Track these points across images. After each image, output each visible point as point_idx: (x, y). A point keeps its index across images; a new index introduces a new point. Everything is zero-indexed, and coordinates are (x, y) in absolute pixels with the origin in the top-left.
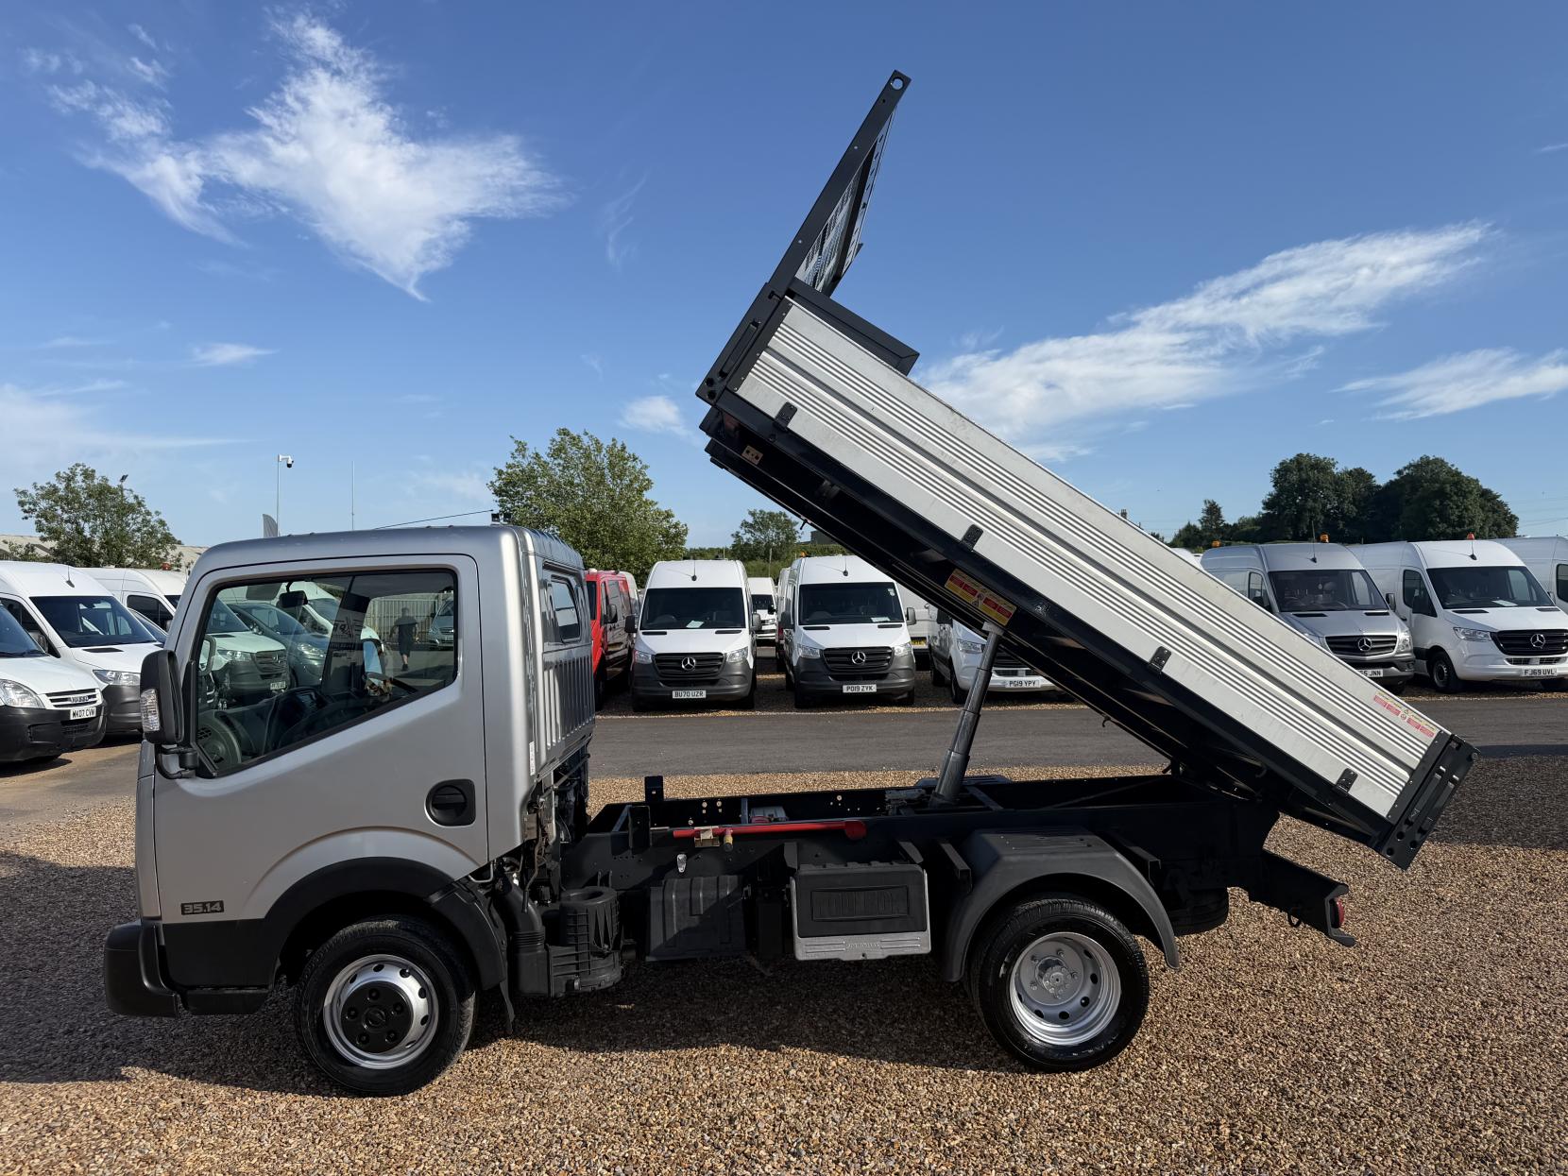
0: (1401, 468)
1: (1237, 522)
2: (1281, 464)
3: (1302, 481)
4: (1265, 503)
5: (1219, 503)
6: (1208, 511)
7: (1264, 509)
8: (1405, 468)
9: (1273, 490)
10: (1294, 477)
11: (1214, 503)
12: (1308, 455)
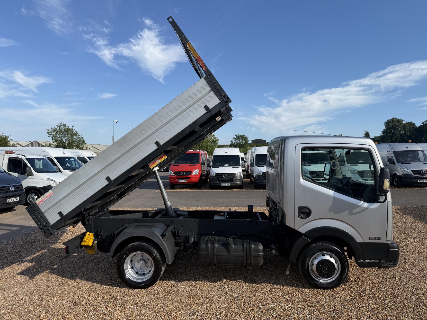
1: (374, 137)
2: (387, 121)
3: (393, 126)
4: (382, 132)
5: (369, 132)
6: (365, 134)
7: (382, 133)
8: (424, 122)
9: (385, 128)
10: (391, 124)
11: (367, 132)
12: (395, 118)
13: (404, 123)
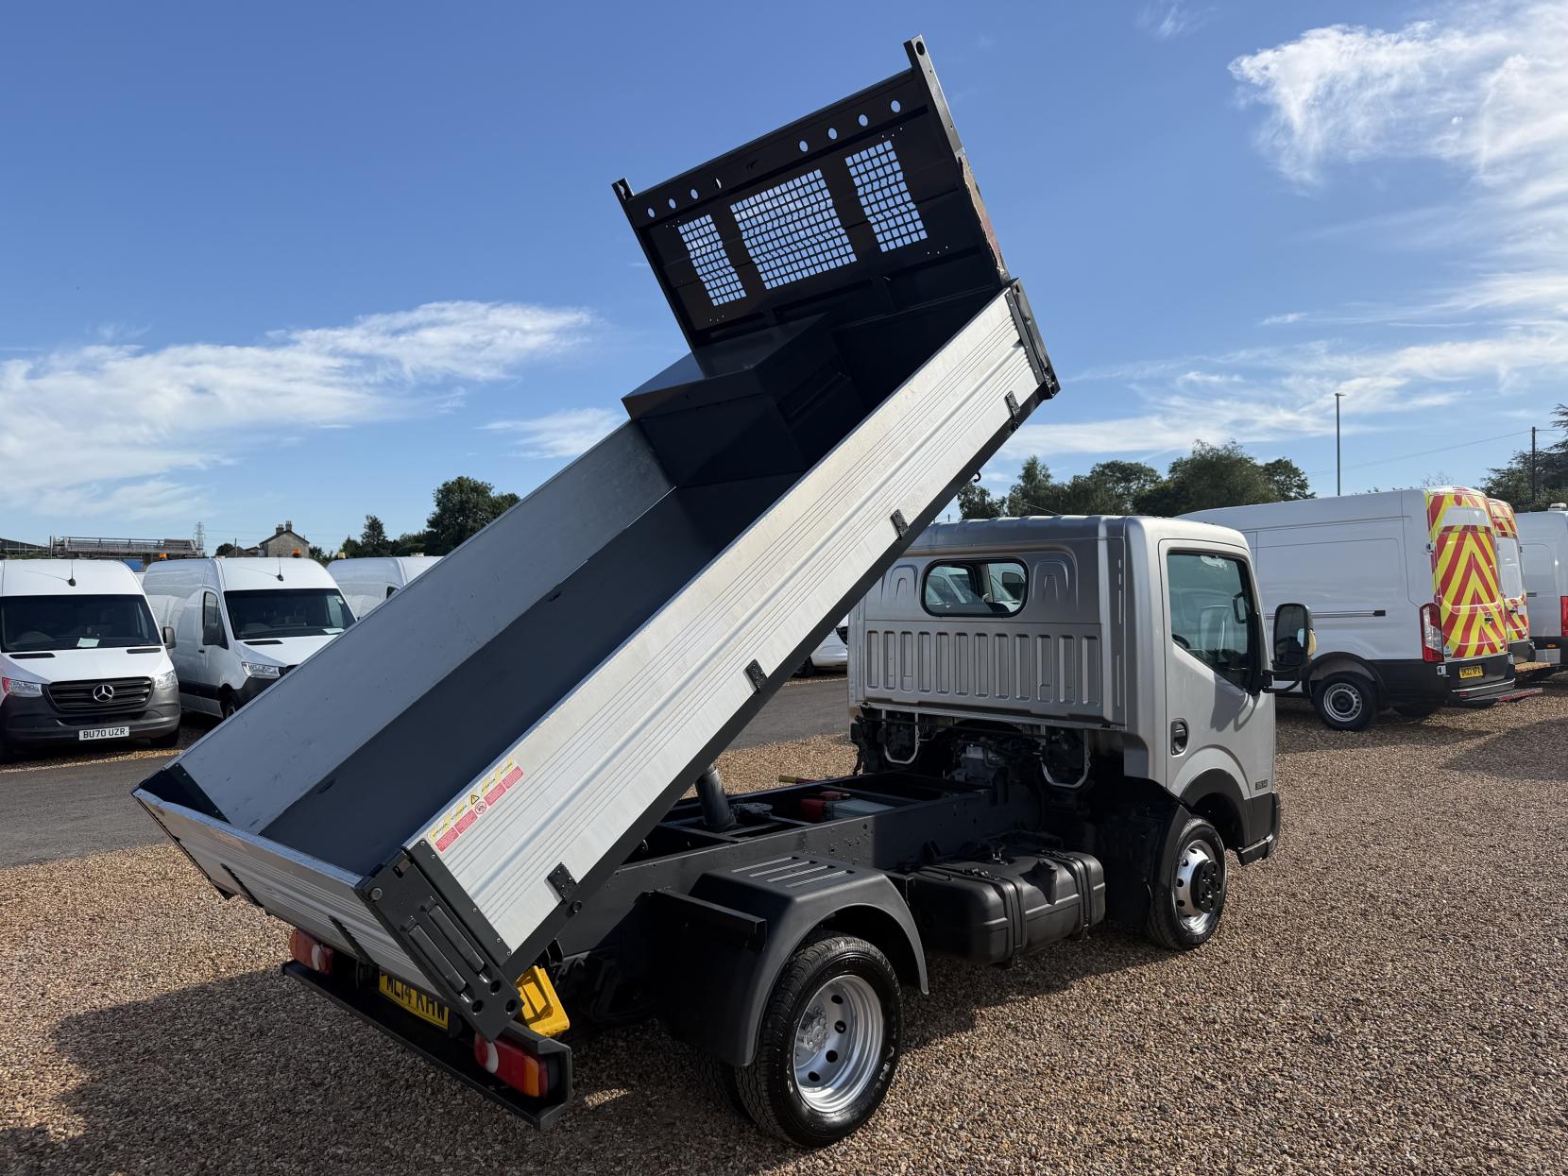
1: (398, 538)
2: (444, 485)
3: (461, 502)
4: (429, 522)
5: (381, 519)
6: (369, 527)
7: (428, 527)
9: (436, 510)
10: (456, 498)
11: (376, 520)
12: (467, 478)
13: (492, 496)
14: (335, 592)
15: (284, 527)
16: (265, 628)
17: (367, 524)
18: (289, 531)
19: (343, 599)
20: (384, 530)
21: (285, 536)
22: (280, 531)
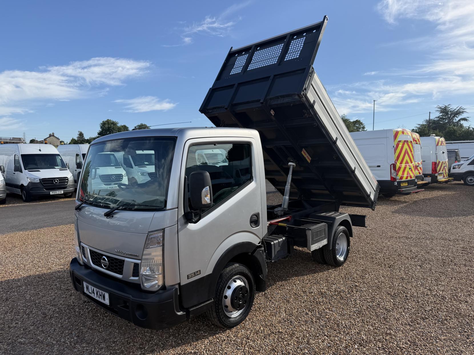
0: (136, 126)
1: (88, 138)
2: (103, 122)
3: (109, 128)
4: (98, 133)
5: (83, 132)
6: (79, 134)
7: (98, 135)
8: (137, 126)
9: (100, 130)
10: (107, 126)
11: (81, 132)
12: (110, 120)
13: (118, 125)
14: (58, 155)
15: (52, 134)
16: (35, 166)
17: (78, 133)
18: (53, 136)
19: (61, 157)
20: (84, 135)
21: (52, 137)
22: (50, 136)
